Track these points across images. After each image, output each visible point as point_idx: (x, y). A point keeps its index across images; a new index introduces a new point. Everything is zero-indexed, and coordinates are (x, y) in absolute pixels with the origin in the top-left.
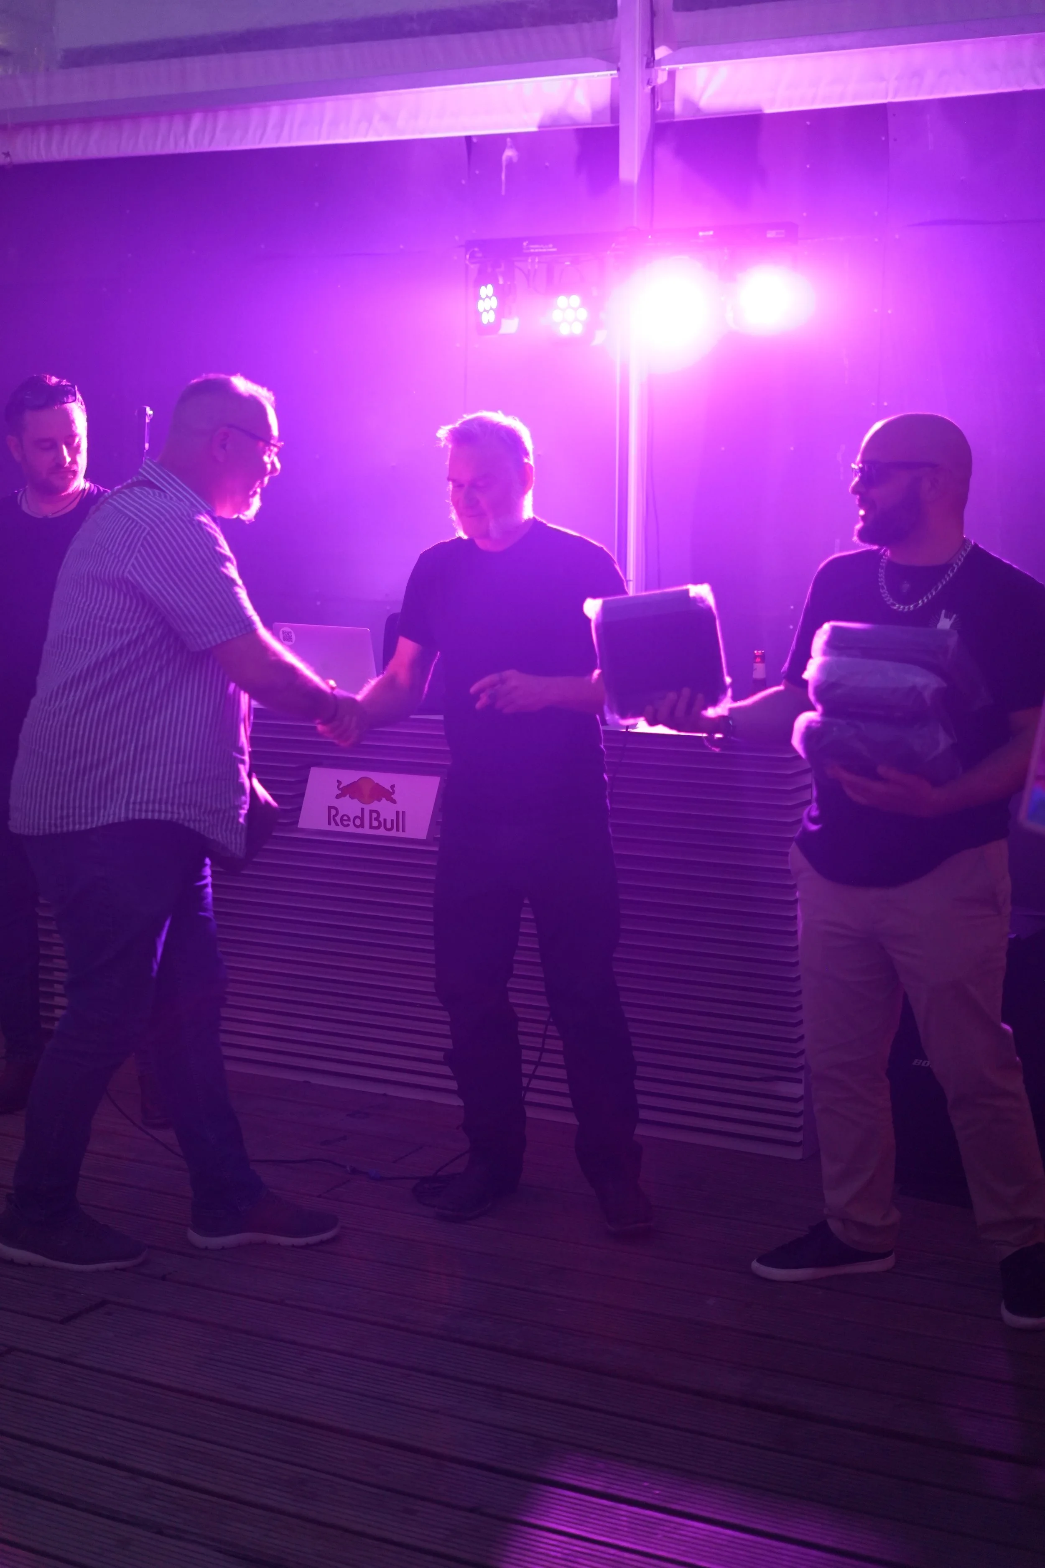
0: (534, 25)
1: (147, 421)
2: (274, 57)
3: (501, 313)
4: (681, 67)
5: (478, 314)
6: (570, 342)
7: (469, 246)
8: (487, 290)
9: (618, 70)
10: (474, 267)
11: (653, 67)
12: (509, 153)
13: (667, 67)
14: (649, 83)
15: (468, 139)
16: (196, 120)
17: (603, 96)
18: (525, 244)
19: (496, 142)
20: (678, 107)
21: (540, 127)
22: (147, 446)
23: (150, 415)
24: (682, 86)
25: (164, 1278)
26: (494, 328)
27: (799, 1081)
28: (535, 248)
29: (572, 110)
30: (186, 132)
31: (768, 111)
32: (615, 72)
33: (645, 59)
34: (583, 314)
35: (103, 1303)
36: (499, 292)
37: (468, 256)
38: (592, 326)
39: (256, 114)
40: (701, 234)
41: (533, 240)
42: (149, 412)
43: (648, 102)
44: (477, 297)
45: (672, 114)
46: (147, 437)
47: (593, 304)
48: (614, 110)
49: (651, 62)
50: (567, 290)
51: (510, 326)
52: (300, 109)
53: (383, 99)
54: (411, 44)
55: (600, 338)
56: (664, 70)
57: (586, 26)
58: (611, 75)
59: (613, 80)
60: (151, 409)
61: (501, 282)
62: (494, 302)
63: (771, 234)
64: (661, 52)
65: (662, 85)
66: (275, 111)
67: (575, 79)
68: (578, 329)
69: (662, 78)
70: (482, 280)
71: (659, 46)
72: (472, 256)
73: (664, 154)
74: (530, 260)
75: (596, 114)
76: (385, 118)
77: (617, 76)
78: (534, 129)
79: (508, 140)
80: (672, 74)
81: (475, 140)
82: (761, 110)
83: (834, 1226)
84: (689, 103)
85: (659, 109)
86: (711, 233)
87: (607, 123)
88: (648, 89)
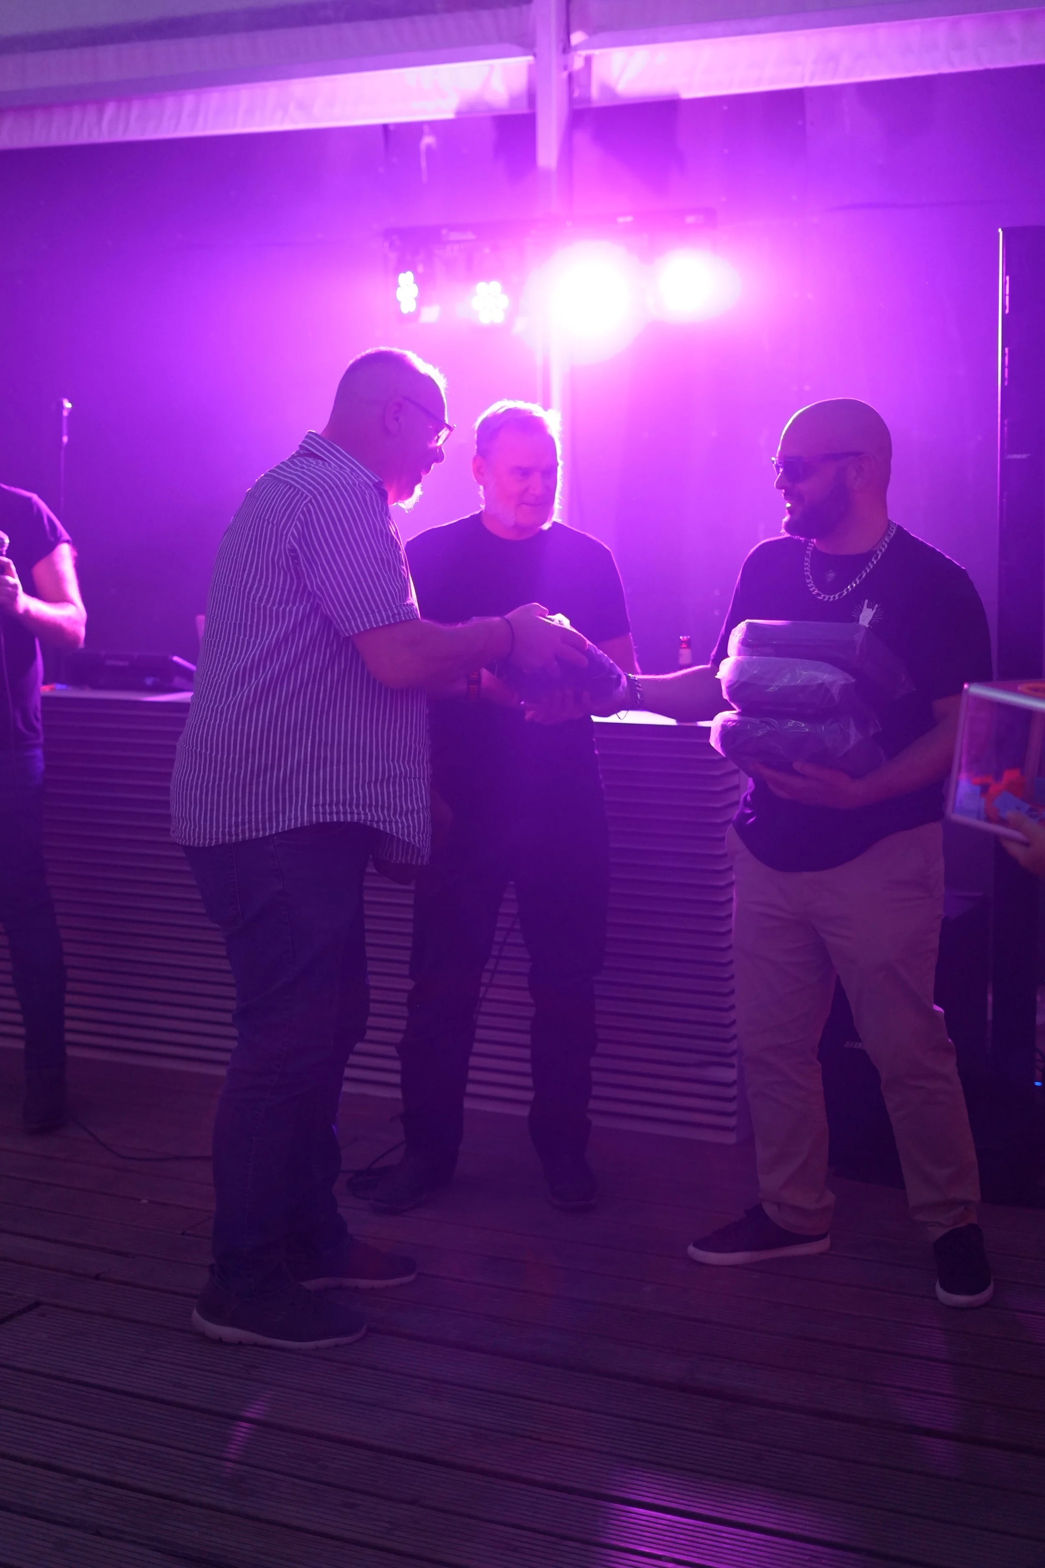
0: (449, 11)
1: (65, 413)
2: (188, 45)
3: (421, 301)
4: (597, 52)
5: (398, 303)
6: (491, 330)
7: (388, 234)
8: (406, 279)
9: (535, 55)
10: (393, 256)
11: (569, 52)
12: (428, 140)
13: (584, 53)
14: (565, 68)
15: (385, 127)
16: (110, 110)
17: (520, 82)
18: (444, 232)
19: (414, 130)
20: (595, 92)
21: (458, 113)
22: (65, 439)
23: (68, 408)
24: (598, 72)
25: (97, 1277)
26: (413, 317)
27: (732, 1066)
28: (454, 236)
29: (489, 97)
30: (99, 121)
31: (687, 94)
32: (530, 58)
33: (561, 45)
34: (504, 301)
35: (37, 1304)
36: (420, 280)
37: (388, 244)
38: (513, 313)
39: (170, 103)
40: (621, 220)
41: (453, 228)
42: (68, 405)
43: (564, 88)
44: (396, 285)
45: (589, 100)
46: (65, 429)
47: (513, 290)
48: (531, 96)
49: (567, 48)
50: (488, 277)
51: (431, 314)
52: (214, 97)
53: (299, 87)
54: (325, 31)
55: (520, 326)
56: (580, 56)
57: (501, 12)
58: (528, 61)
59: (530, 67)
60: (70, 401)
61: (420, 269)
62: (414, 290)
63: (690, 219)
64: (577, 38)
65: (579, 72)
66: (189, 100)
67: (492, 67)
68: (498, 317)
69: (578, 63)
70: (402, 267)
71: (576, 30)
72: (391, 245)
73: (582, 139)
74: (449, 247)
75: (513, 100)
76: (302, 106)
77: (533, 62)
78: (450, 116)
79: (426, 128)
80: (588, 60)
81: (391, 128)
82: (677, 95)
83: (769, 1210)
84: (606, 89)
85: (576, 94)
86: (629, 219)
87: (523, 109)
88: (565, 75)
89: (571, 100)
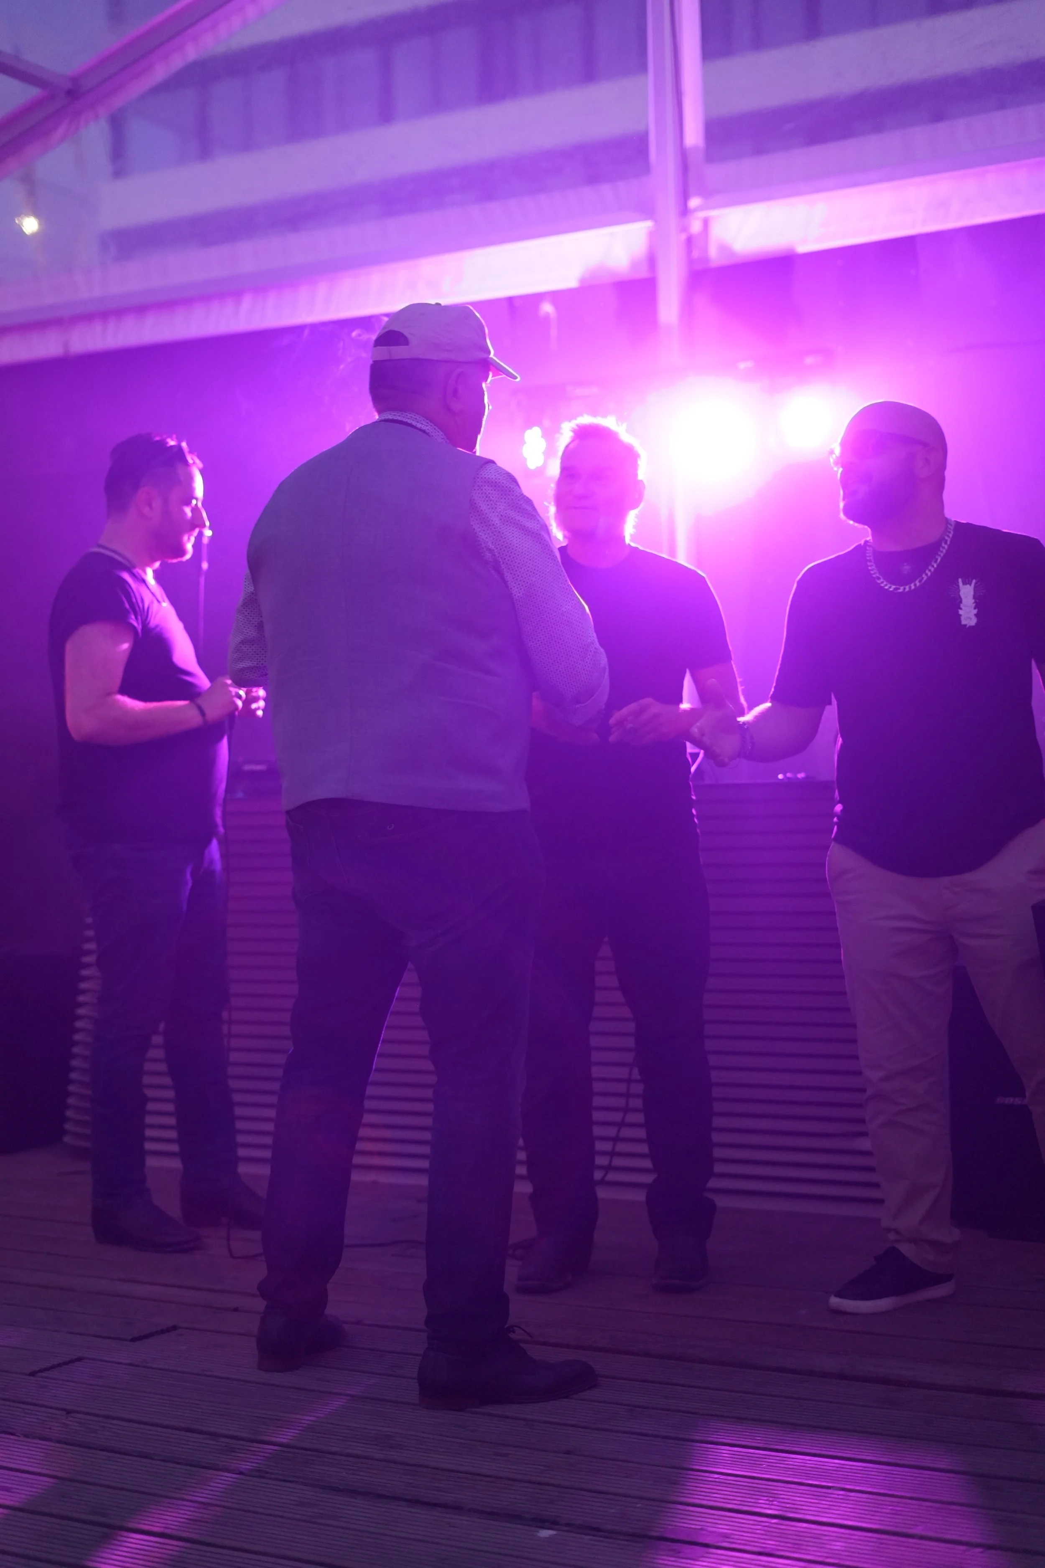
3: (546, 456)
4: (713, 213)
5: (524, 460)
7: (514, 393)
8: (532, 436)
9: (656, 221)
10: (520, 413)
11: (687, 216)
12: (547, 309)
13: (702, 214)
14: (684, 230)
15: (510, 299)
17: (640, 246)
18: (569, 388)
19: (534, 300)
20: (713, 252)
21: (582, 281)
23: (209, 537)
24: (716, 233)
26: (540, 471)
28: (579, 391)
29: (611, 264)
31: (802, 249)
32: (650, 223)
33: (679, 210)
35: (175, 1328)
36: (544, 436)
37: (513, 404)
40: (741, 365)
41: (578, 384)
43: (684, 250)
44: (522, 442)
45: (706, 259)
46: (205, 556)
48: (652, 260)
49: (685, 211)
53: (430, 265)
56: (698, 218)
57: (622, 184)
58: (648, 226)
59: (651, 232)
61: (545, 425)
62: (540, 446)
64: (694, 202)
65: (697, 234)
67: (612, 233)
69: (696, 227)
70: (529, 423)
71: (693, 195)
72: (518, 404)
73: (701, 301)
74: (573, 406)
75: (634, 264)
77: (653, 227)
78: (573, 283)
79: (547, 297)
80: (706, 222)
81: (516, 300)
82: (793, 250)
84: (724, 248)
85: (695, 254)
86: (749, 364)
87: (644, 273)
88: (683, 237)
89: (690, 261)
